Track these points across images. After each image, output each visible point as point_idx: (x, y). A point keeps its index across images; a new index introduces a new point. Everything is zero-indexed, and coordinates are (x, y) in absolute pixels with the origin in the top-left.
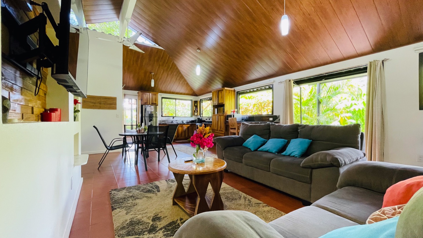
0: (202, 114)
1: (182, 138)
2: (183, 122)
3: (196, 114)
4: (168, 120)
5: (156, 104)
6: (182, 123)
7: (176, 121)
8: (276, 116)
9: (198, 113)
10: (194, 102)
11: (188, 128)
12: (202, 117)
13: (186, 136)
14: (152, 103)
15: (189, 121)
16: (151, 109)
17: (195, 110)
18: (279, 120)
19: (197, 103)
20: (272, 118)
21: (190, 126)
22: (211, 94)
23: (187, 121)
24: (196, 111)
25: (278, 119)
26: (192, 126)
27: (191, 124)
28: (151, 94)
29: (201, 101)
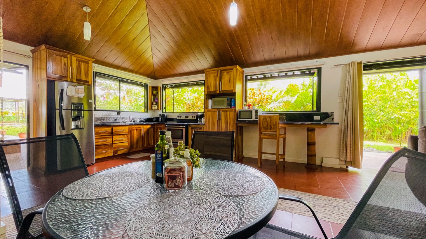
0: (165, 108)
1: (137, 149)
2: (134, 121)
3: (154, 107)
4: (108, 117)
5: (88, 82)
6: (133, 123)
7: (123, 118)
8: (327, 114)
9: (158, 107)
10: (151, 88)
11: (148, 130)
12: (165, 112)
13: (145, 146)
14: (77, 80)
15: (143, 120)
16: (77, 92)
17: (153, 100)
18: (333, 119)
19: (157, 90)
20: (319, 117)
21: (150, 128)
22: (204, 74)
23: (141, 120)
24: (154, 103)
25: (331, 118)
26: (153, 128)
27: (152, 125)
28: (74, 59)
29: (164, 87)
